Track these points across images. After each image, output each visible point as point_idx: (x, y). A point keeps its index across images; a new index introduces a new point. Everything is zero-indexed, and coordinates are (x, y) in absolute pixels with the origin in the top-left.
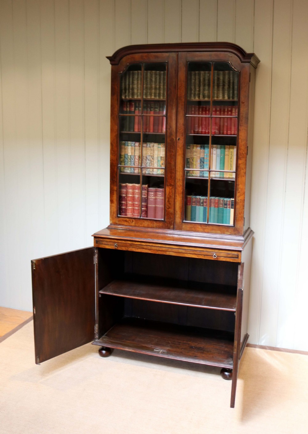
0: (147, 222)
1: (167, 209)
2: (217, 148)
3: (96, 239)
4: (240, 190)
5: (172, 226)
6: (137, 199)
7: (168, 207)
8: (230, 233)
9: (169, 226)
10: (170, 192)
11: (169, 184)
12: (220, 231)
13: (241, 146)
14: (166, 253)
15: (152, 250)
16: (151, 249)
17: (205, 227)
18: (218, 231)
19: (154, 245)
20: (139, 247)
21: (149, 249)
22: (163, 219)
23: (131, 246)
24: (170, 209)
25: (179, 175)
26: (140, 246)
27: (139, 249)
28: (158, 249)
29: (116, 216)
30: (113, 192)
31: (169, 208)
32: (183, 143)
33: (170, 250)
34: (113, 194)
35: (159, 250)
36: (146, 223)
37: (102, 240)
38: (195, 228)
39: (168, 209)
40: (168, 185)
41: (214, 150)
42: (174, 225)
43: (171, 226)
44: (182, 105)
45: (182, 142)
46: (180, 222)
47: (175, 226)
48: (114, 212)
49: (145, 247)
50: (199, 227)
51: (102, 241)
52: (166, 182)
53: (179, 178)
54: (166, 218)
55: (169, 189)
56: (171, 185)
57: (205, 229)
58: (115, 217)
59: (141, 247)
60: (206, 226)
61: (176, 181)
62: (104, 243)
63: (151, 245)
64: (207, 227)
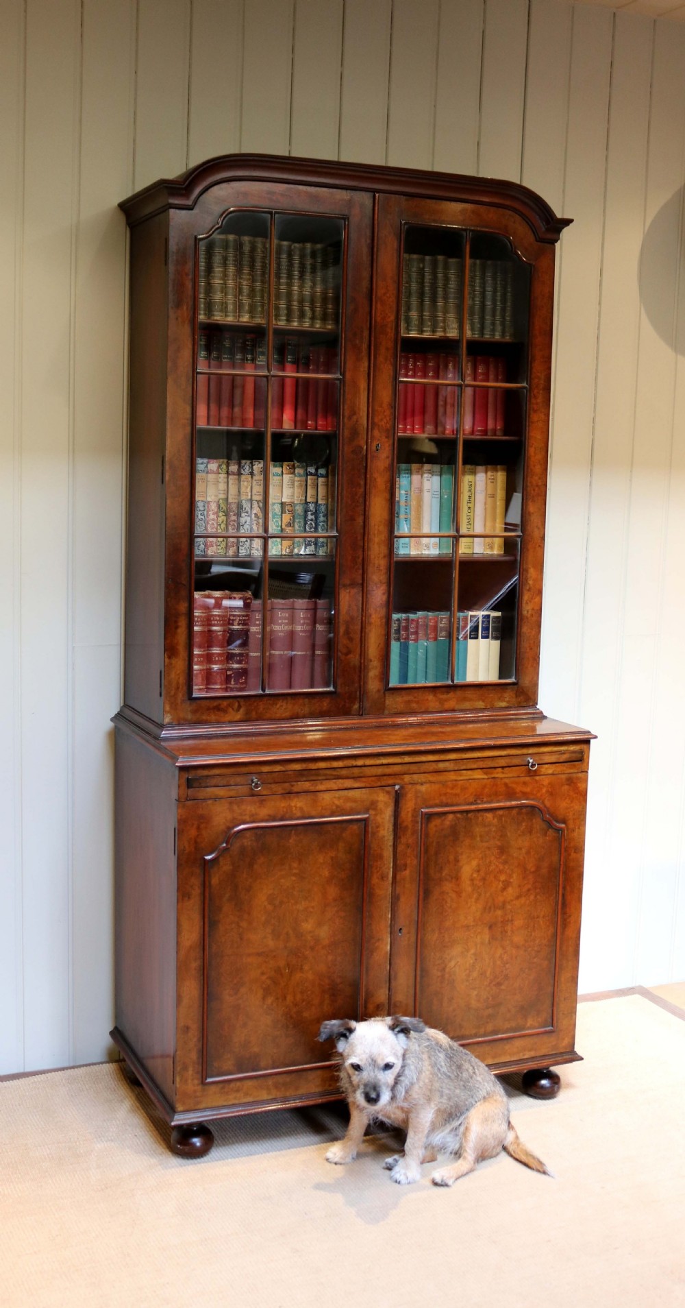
0: (284, 704)
1: (343, 657)
2: (432, 473)
3: (185, 775)
4: (531, 582)
5: (356, 706)
6: (221, 637)
7: (344, 651)
8: (508, 702)
9: (347, 705)
10: (349, 606)
11: (348, 582)
12: (483, 701)
13: (534, 466)
14: (403, 779)
15: (363, 779)
16: (361, 775)
17: (445, 696)
18: (477, 703)
19: (369, 762)
20: (325, 775)
21: (356, 775)
22: (331, 689)
23: (302, 775)
24: (351, 656)
25: (377, 551)
26: (328, 772)
27: (324, 782)
28: (380, 771)
29: (186, 697)
30: (176, 622)
31: (349, 652)
32: (390, 458)
33: (414, 768)
34: (177, 628)
35: (385, 775)
36: (282, 706)
37: (205, 772)
38: (417, 702)
39: (347, 654)
40: (345, 586)
41: (425, 480)
42: (361, 701)
43: (354, 704)
44: (387, 349)
45: (388, 457)
46: (379, 691)
47: (367, 705)
48: (178, 683)
49: (344, 772)
50: (431, 697)
51: (207, 776)
52: (339, 576)
53: (377, 562)
54: (340, 681)
55: (348, 595)
56: (353, 584)
57: (446, 700)
58: (183, 701)
59: (332, 775)
60: (448, 693)
61: (370, 569)
62: (214, 781)
63: (360, 762)
64: (451, 695)
